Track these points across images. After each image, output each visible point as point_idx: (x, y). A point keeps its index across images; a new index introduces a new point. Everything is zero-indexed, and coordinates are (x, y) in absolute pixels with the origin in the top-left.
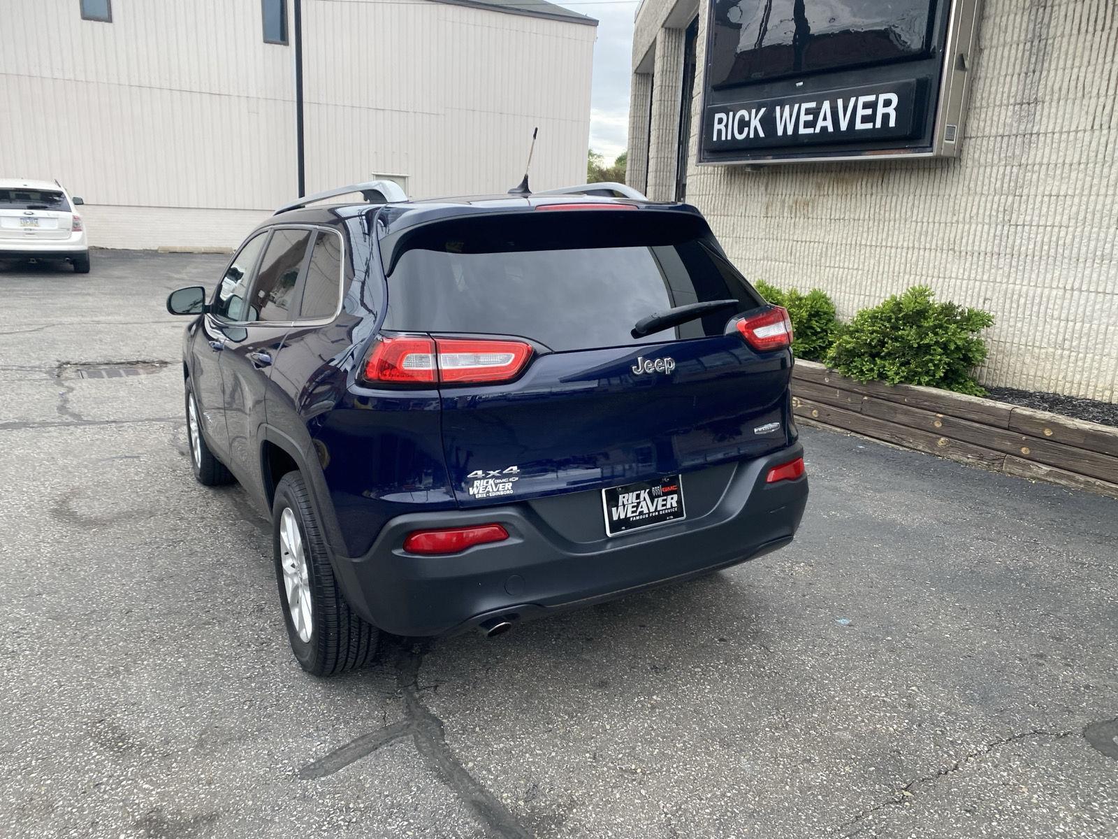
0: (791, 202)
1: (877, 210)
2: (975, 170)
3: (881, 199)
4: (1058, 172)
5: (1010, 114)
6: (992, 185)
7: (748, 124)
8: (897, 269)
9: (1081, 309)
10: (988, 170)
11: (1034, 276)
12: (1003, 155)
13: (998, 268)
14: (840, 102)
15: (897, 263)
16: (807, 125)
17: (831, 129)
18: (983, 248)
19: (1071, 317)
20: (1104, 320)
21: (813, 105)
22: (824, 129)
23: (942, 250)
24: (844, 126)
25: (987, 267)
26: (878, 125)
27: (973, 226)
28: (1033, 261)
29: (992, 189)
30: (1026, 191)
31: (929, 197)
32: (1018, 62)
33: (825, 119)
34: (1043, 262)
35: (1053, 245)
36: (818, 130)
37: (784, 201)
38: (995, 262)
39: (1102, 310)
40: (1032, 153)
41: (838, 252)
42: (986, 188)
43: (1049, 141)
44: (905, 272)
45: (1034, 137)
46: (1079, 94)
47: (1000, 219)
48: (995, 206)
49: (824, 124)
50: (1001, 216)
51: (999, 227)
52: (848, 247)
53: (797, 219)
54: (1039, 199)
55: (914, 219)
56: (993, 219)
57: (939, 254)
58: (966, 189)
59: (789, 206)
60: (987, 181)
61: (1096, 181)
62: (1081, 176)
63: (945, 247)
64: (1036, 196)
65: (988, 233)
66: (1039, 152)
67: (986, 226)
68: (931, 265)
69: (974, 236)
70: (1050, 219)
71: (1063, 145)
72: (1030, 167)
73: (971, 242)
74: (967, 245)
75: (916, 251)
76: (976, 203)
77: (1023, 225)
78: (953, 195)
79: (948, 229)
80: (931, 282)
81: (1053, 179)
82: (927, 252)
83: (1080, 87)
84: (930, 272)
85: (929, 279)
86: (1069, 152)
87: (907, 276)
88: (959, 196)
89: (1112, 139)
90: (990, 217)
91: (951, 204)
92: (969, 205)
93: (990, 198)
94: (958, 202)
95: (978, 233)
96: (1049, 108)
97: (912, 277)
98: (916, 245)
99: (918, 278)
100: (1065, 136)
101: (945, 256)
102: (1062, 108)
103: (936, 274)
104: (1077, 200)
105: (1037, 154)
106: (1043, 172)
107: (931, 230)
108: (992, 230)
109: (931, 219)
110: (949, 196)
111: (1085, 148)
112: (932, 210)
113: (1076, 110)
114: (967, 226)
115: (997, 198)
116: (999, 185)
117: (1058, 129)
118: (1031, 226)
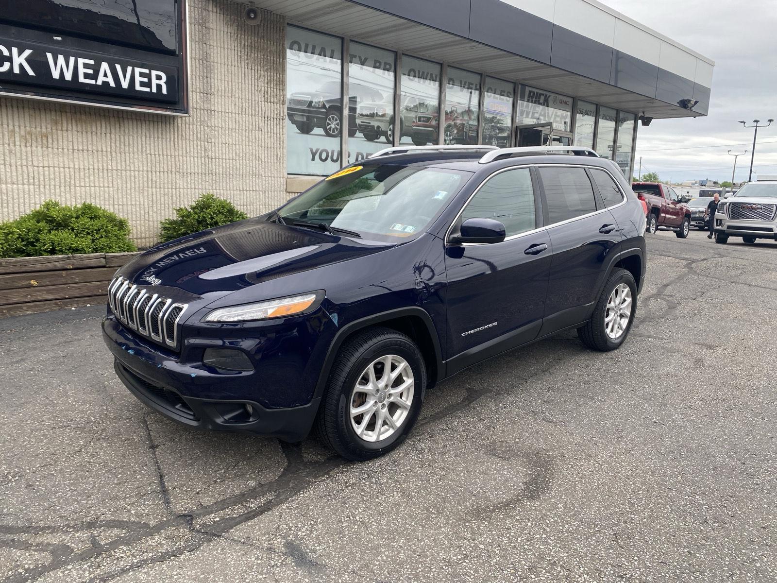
0: (23, 133)
1: (118, 145)
2: (184, 125)
3: (120, 138)
4: (227, 132)
5: (198, 97)
6: (195, 136)
7: (10, 59)
8: (141, 185)
9: (249, 200)
10: (191, 126)
11: (224, 185)
12: (198, 120)
13: (206, 181)
14: (118, 67)
15: (141, 182)
16: (86, 76)
17: (112, 84)
18: (196, 171)
19: (245, 204)
20: (258, 203)
21: (92, 62)
22: (105, 84)
23: (171, 172)
24: (125, 84)
25: (200, 181)
26: (154, 90)
27: (188, 158)
28: (223, 177)
29: (195, 138)
30: (213, 140)
31: (156, 139)
32: (198, 69)
33: (105, 75)
34: (228, 178)
35: (231, 168)
36: (99, 82)
37: (13, 131)
38: (204, 179)
39: (256, 199)
40: (213, 120)
41: (87, 175)
42: (191, 137)
43: (220, 115)
44: (148, 187)
45: (213, 112)
46: (230, 95)
47: (203, 155)
48: (199, 148)
49: (106, 79)
50: (203, 152)
51: (203, 159)
52: (96, 171)
53: (34, 148)
54: (220, 145)
55: (148, 152)
56: (199, 154)
57: (170, 175)
58: (180, 136)
59: (21, 137)
60: (191, 133)
61: (244, 138)
62: (237, 135)
63: (173, 170)
64: (218, 143)
65: (198, 162)
66: (216, 120)
67: (196, 159)
68: (166, 182)
69: (191, 164)
70: (227, 156)
71: (227, 119)
72: (213, 128)
73: (189, 167)
74: (187, 169)
75: (154, 173)
76: (188, 145)
77: (215, 158)
78: (172, 139)
79: (173, 159)
80: (168, 191)
81: (225, 135)
82: (162, 173)
83: (230, 91)
84: (166, 186)
85: (166, 190)
86: (230, 123)
87: (150, 190)
88: (176, 140)
89: (247, 119)
90: (197, 153)
91: (172, 144)
92: (184, 146)
93: (195, 142)
94: (176, 143)
95: (192, 162)
96: (218, 99)
97: (154, 190)
98: (154, 169)
99: (158, 190)
100: (227, 114)
101: (174, 176)
102: (223, 100)
103: (170, 187)
104: (237, 147)
105: (215, 121)
106: (220, 131)
107: (161, 160)
108: (200, 161)
109: (161, 153)
110: (170, 139)
111: (237, 122)
112: (160, 147)
113: (230, 103)
114: (185, 158)
115: (199, 143)
116: (199, 136)
117: (223, 110)
118: (219, 159)
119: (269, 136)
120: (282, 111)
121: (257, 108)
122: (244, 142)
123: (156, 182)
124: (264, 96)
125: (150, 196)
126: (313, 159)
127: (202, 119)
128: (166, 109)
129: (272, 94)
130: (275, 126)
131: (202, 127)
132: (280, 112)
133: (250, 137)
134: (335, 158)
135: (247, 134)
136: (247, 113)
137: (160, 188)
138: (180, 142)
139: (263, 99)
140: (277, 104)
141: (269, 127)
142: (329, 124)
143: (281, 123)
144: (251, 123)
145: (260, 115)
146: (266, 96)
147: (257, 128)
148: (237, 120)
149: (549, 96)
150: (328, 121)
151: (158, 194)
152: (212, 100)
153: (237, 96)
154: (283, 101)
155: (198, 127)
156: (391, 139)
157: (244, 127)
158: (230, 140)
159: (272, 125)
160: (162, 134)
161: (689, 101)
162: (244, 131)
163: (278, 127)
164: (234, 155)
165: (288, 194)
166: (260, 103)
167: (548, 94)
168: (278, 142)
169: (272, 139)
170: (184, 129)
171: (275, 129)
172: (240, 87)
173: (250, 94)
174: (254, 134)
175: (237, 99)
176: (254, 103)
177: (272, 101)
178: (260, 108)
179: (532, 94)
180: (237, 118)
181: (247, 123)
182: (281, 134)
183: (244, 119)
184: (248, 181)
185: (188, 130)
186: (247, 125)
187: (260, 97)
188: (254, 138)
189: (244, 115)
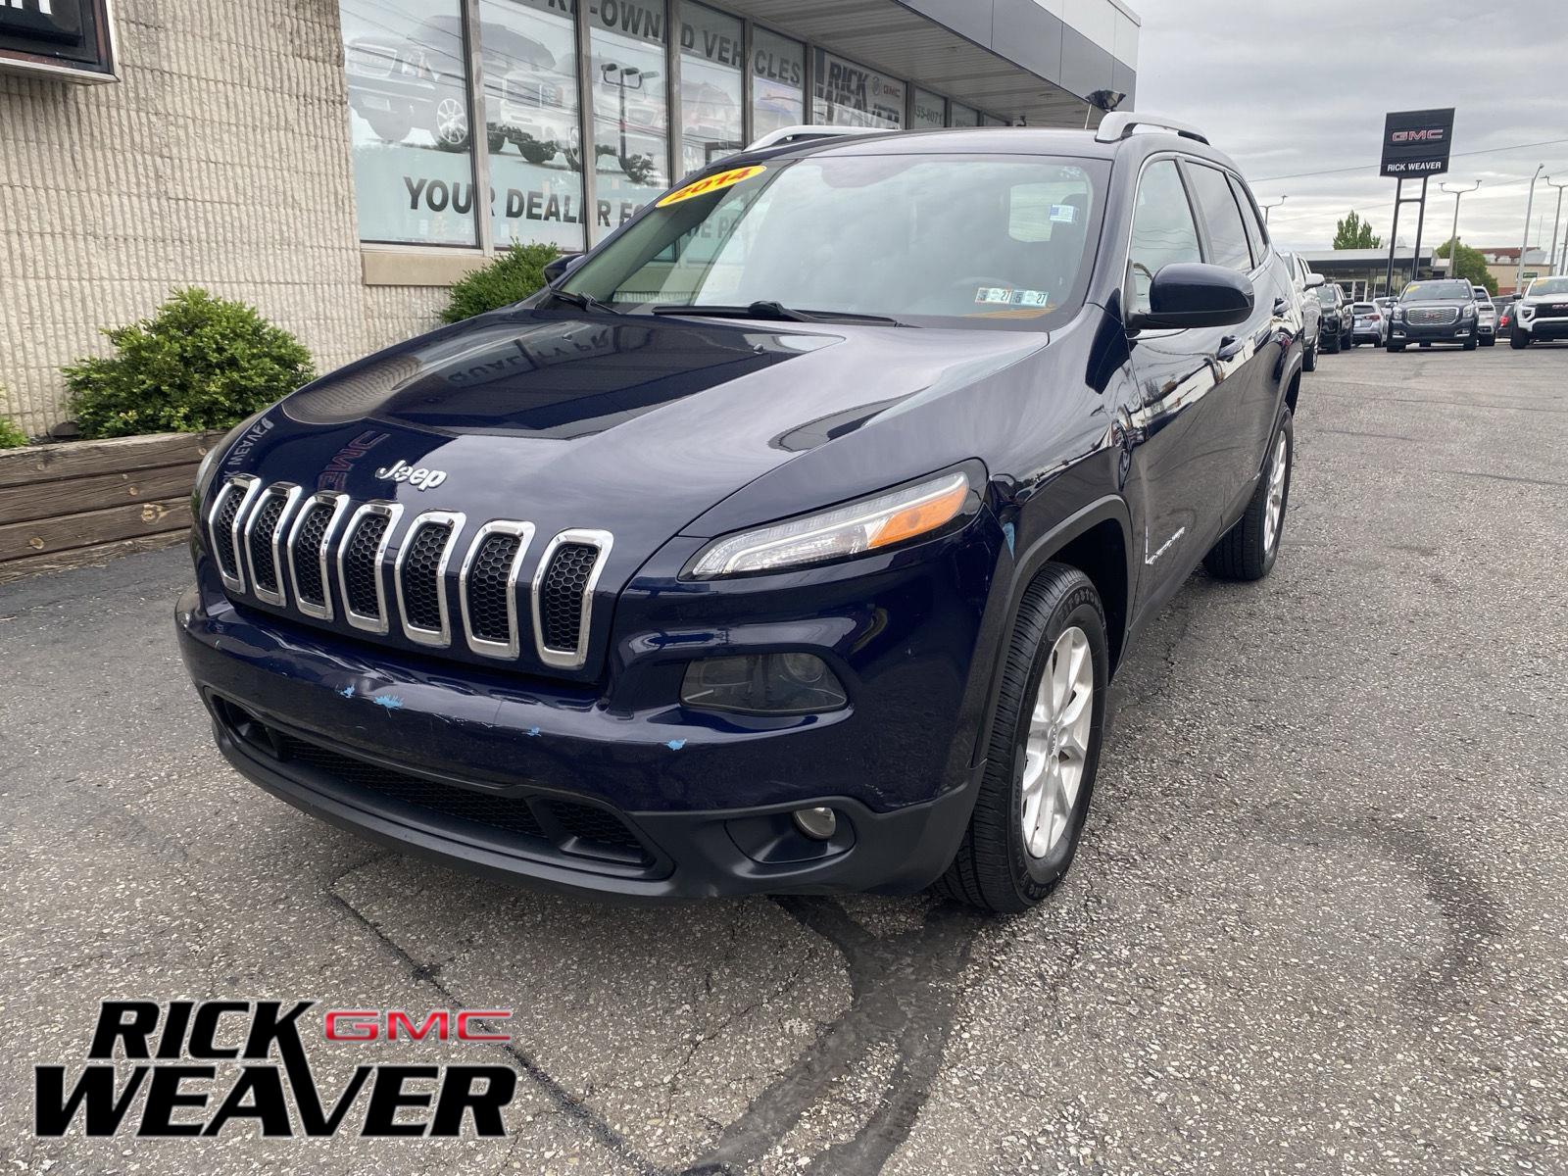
2: (93, 109)
4: (208, 131)
5: (125, 34)
6: (127, 138)
9: (278, 306)
10: (114, 113)
12: (131, 95)
13: (167, 260)
18: (140, 232)
20: (301, 315)
23: (74, 235)
25: (152, 260)
27: (115, 198)
28: (210, 249)
29: (128, 143)
30: (175, 151)
31: (23, 144)
34: (222, 251)
35: (228, 226)
38: (161, 252)
39: (295, 302)
40: (169, 98)
42: (117, 141)
43: (186, 86)
45: (167, 77)
46: (207, 33)
47: (153, 190)
48: (141, 170)
50: (153, 184)
51: (154, 201)
54: (195, 166)
56: (143, 189)
57: (70, 242)
58: (87, 138)
60: (116, 130)
61: (252, 149)
62: (234, 140)
63: (79, 229)
64: (189, 160)
65: (141, 210)
66: (178, 99)
67: (135, 199)
68: (62, 261)
69: (122, 211)
70: (215, 193)
71: (204, 95)
72: (171, 118)
73: (119, 222)
74: (114, 228)
75: (26, 237)
76: (110, 162)
77: (186, 199)
78: (67, 145)
79: (75, 200)
80: (71, 286)
81: (204, 140)
82: (48, 238)
83: (206, 23)
84: (63, 272)
85: (65, 283)
86: (214, 107)
87: (20, 283)
88: (77, 148)
89: (256, 101)
90: (138, 184)
91: (68, 160)
92: (101, 165)
93: (129, 155)
94: (78, 157)
95: (127, 209)
96: (176, 40)
97: (32, 283)
98: (24, 226)
99: (43, 283)
100: (203, 84)
101: (81, 244)
102: (190, 44)
103: (75, 275)
104: (238, 170)
105: (177, 101)
106: (191, 130)
107: (43, 201)
108: (145, 205)
109: (39, 183)
110: (61, 145)
111: (231, 105)
112: (36, 166)
113: (208, 53)
114: (105, 197)
115: (139, 158)
116: (137, 139)
117: (194, 73)
118: (195, 201)
119: (313, 143)
120: (337, 81)
121: (277, 71)
122: (253, 158)
123: (35, 262)
124: (292, 41)
125: (23, 300)
126: (414, 205)
127: (142, 95)
128: (52, 57)
129: (312, 36)
130: (325, 120)
131: (142, 114)
132: (333, 86)
133: (268, 146)
134: (462, 202)
135: (259, 137)
136: (254, 82)
137: (48, 278)
138: (89, 153)
139: (290, 48)
140: (324, 62)
141: (310, 121)
142: (443, 121)
143: (339, 114)
144: (266, 110)
145: (286, 89)
146: (297, 42)
147: (283, 123)
148: (231, 99)
149: (866, 76)
150: (439, 113)
151: (45, 296)
152: (162, 44)
153: (224, 37)
154: (338, 57)
155: (133, 114)
156: (577, 159)
157: (249, 119)
158: (219, 152)
159: (317, 116)
160: (37, 131)
161: (1110, 93)
162: (250, 130)
163: (332, 122)
164: (232, 192)
165: (368, 290)
166: (283, 58)
167: (865, 71)
168: (336, 161)
169: (321, 151)
170: (94, 118)
171: (326, 127)
172: (230, 15)
173: (256, 34)
174: (275, 139)
175: (225, 46)
176: (268, 57)
177: (312, 54)
178: (285, 72)
179: (836, 71)
180: (230, 94)
181: (257, 108)
182: (341, 142)
183: (248, 98)
184: (271, 260)
185: (105, 121)
186: (258, 115)
187: (281, 42)
188: (276, 148)
189: (246, 89)
